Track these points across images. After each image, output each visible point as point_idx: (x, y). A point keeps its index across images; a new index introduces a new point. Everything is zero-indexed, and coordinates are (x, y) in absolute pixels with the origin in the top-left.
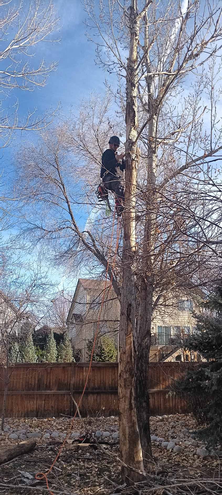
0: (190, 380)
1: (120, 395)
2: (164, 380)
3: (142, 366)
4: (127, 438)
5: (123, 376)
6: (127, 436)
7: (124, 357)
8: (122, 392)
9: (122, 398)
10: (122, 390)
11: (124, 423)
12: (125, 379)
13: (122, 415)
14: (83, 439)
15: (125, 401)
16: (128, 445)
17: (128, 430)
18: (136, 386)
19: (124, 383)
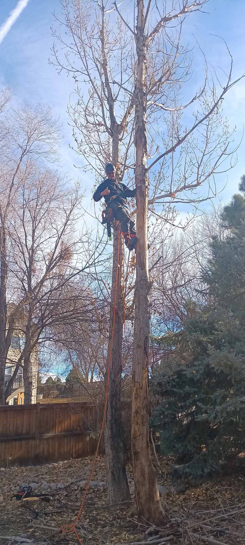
1: (137, 432)
2: (60, 422)
4: (147, 478)
5: (140, 413)
6: (147, 476)
8: (139, 430)
9: (139, 436)
10: (139, 428)
11: (143, 462)
12: (142, 416)
13: (140, 455)
14: (24, 493)
15: (143, 440)
16: (148, 485)
17: (147, 470)
18: (112, 425)
19: (141, 421)
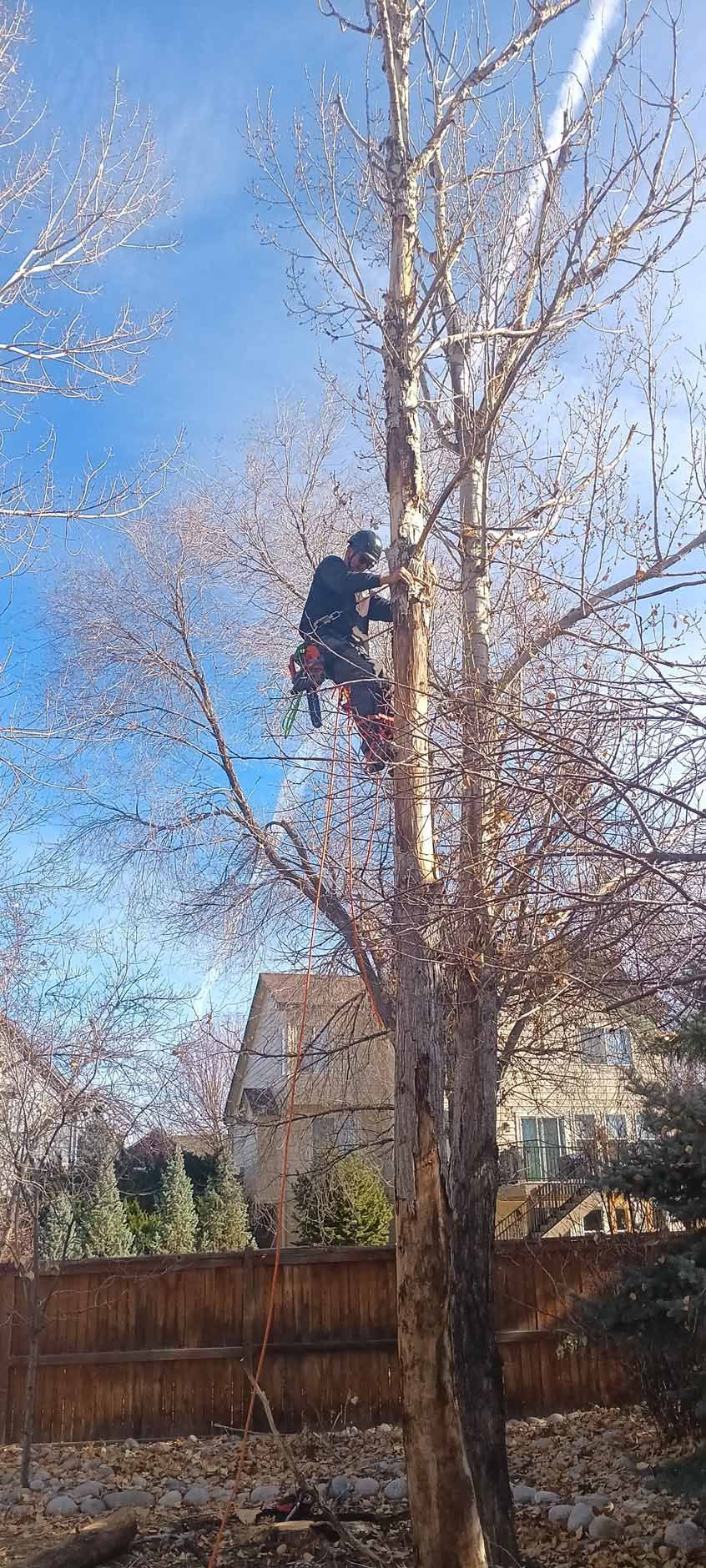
0: (633, 1296)
1: (405, 1355)
2: (549, 1297)
3: (473, 1255)
4: (434, 1499)
5: (412, 1294)
6: (433, 1493)
7: (413, 1229)
8: (410, 1347)
9: (412, 1367)
10: (409, 1342)
11: (421, 1448)
12: (418, 1304)
13: (414, 1424)
14: (291, 1505)
15: (422, 1378)
16: (437, 1521)
17: (436, 1474)
18: (458, 1325)
19: (416, 1319)
